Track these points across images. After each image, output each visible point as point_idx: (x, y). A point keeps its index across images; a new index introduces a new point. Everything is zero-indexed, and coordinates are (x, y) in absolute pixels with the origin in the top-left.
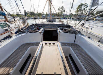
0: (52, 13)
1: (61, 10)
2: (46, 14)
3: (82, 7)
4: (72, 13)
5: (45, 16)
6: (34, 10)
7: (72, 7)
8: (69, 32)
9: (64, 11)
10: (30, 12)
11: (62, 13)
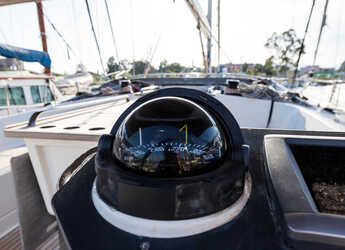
8: (251, 94)
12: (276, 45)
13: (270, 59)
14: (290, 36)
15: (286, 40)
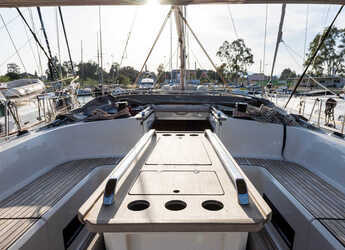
0: (187, 68)
1: (233, 53)
2: (156, 73)
3: (333, 42)
4: (292, 70)
5: (151, 80)
6: (100, 55)
7: (280, 39)
8: (259, 117)
9: (250, 59)
10: (80, 65)
11: (237, 67)
12: (227, 53)
13: (222, 67)
14: (239, 45)
15: (236, 50)
